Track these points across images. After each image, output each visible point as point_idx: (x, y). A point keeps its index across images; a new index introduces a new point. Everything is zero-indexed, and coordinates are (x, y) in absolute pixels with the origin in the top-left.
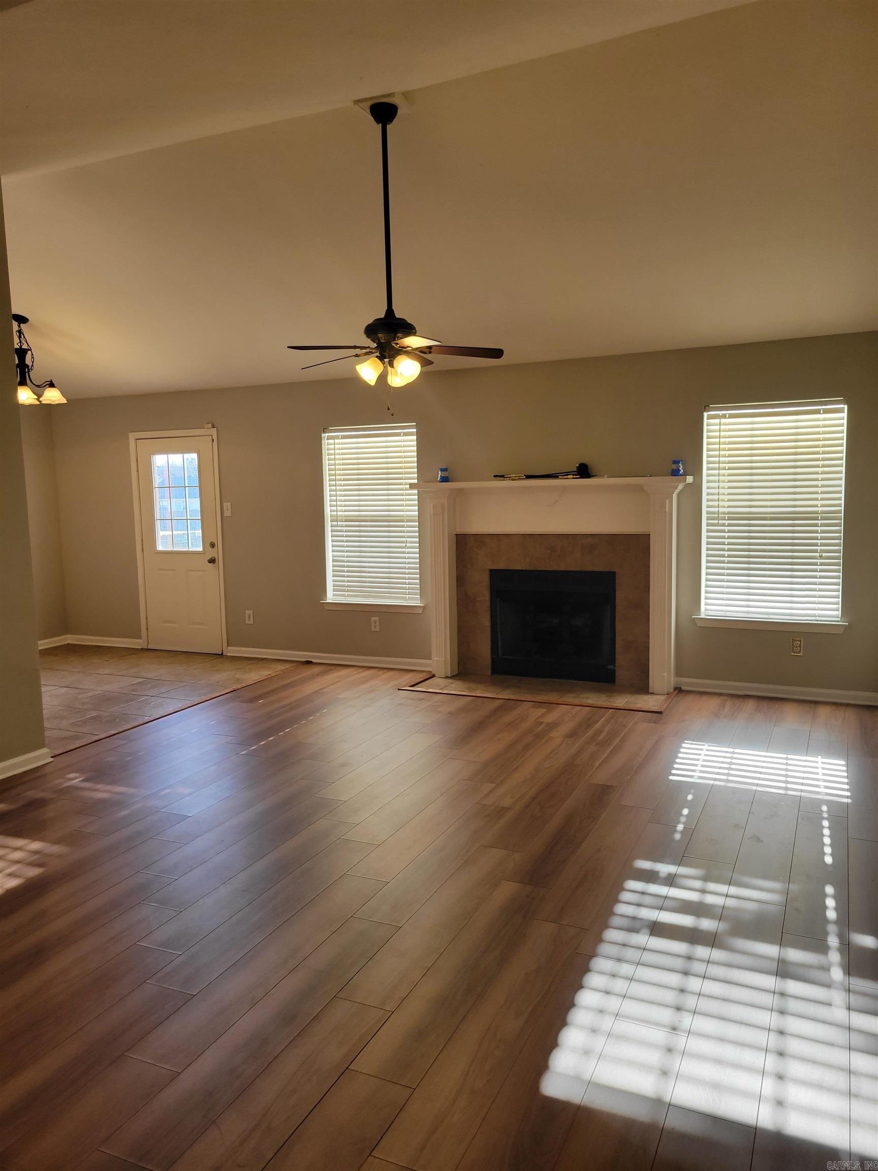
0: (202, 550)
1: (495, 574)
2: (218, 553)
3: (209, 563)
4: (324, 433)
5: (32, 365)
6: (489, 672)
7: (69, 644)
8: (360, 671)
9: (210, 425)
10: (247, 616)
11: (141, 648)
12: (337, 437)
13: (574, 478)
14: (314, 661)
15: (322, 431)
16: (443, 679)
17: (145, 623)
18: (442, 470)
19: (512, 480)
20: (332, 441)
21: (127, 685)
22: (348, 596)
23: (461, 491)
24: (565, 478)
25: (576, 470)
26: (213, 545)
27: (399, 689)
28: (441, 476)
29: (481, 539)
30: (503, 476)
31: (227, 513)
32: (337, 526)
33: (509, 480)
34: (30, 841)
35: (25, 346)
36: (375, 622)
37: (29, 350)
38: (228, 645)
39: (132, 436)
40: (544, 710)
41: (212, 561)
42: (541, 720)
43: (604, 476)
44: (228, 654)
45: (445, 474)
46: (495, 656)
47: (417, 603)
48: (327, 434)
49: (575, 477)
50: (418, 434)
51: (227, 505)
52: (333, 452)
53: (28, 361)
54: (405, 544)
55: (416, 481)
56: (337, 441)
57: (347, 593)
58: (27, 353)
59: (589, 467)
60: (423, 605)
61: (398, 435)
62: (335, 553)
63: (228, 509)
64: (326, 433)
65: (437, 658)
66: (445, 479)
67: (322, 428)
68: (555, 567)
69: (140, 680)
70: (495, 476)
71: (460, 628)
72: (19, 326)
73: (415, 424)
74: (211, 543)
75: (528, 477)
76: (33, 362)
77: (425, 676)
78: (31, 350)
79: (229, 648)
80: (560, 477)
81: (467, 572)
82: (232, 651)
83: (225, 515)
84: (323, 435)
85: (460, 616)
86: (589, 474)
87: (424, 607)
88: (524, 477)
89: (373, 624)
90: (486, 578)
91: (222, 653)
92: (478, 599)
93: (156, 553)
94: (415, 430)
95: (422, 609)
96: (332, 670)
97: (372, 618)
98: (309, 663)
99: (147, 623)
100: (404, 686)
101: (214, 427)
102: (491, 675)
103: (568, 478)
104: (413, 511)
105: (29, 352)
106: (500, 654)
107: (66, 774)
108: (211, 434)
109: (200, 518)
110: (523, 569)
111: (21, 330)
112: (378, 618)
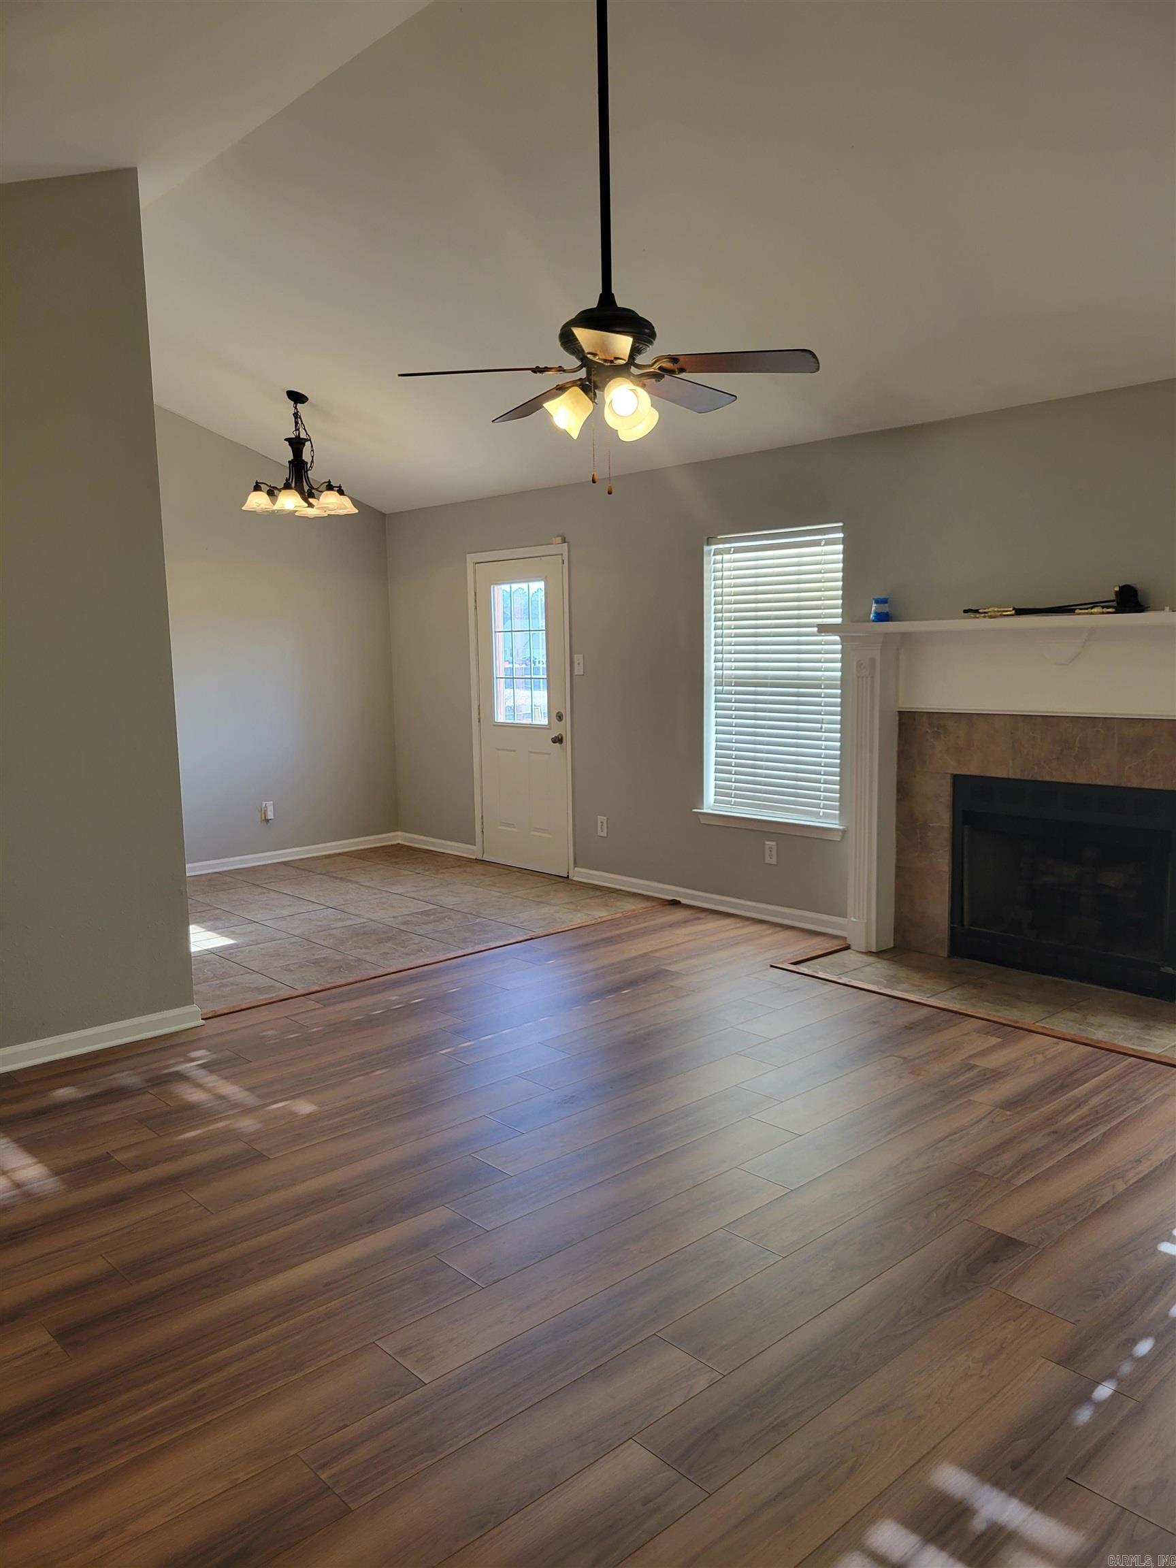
0: (546, 723)
1: (959, 781)
2: (564, 729)
3: (554, 742)
4: (708, 544)
5: (312, 462)
6: (944, 952)
7: (398, 844)
8: (740, 925)
9: (559, 539)
10: (599, 824)
11: (474, 858)
12: (728, 551)
13: (1103, 613)
14: (683, 901)
15: (705, 542)
16: (861, 955)
17: (480, 824)
18: (877, 602)
19: (991, 617)
20: (719, 557)
21: (407, 913)
22: (736, 804)
23: (906, 637)
24: (1087, 614)
25: (1113, 597)
26: (560, 717)
27: (772, 966)
28: (875, 613)
29: (938, 720)
30: (976, 611)
31: (579, 670)
32: (722, 693)
33: (985, 617)
34: (35, 1160)
35: (303, 435)
36: (771, 849)
37: (307, 440)
38: (576, 865)
39: (471, 559)
40: (994, 1040)
41: (558, 740)
42: (972, 1062)
43: (1164, 610)
44: (574, 879)
45: (885, 608)
46: (955, 926)
47: (834, 824)
48: (714, 547)
49: (1105, 610)
50: (844, 541)
51: (578, 658)
52: (719, 574)
53: (306, 456)
54: (819, 725)
55: (839, 620)
56: (726, 557)
57: (733, 800)
58: (304, 445)
59: (1139, 593)
60: (841, 828)
61: (817, 543)
62: (720, 736)
63: (579, 664)
64: (711, 545)
65: (855, 918)
66: (882, 617)
67: (706, 538)
68: (1070, 777)
69: (431, 907)
70: (966, 611)
71: (900, 871)
72: (296, 408)
73: (841, 524)
74: (558, 713)
75: (1020, 612)
76: (313, 457)
77: (830, 945)
78: (310, 440)
79: (576, 869)
80: (1077, 611)
81: (915, 776)
82: (581, 875)
83: (576, 673)
84: (706, 548)
85: (900, 850)
86: (1141, 606)
87: (844, 832)
88: (1014, 612)
89: (767, 853)
90: (945, 790)
91: (568, 876)
92: (931, 825)
93: (495, 725)
94: (841, 535)
95: (840, 834)
96: (699, 919)
97: (767, 843)
98: (675, 903)
99: (482, 823)
100: (782, 963)
101: (565, 542)
102: (949, 957)
103: (1092, 614)
104: (833, 670)
105: (308, 444)
106: (966, 923)
107: (190, 1052)
108: (560, 552)
109: (545, 677)
110: (1010, 777)
111: (298, 412)
112: (774, 843)
